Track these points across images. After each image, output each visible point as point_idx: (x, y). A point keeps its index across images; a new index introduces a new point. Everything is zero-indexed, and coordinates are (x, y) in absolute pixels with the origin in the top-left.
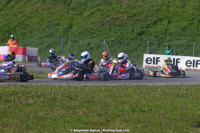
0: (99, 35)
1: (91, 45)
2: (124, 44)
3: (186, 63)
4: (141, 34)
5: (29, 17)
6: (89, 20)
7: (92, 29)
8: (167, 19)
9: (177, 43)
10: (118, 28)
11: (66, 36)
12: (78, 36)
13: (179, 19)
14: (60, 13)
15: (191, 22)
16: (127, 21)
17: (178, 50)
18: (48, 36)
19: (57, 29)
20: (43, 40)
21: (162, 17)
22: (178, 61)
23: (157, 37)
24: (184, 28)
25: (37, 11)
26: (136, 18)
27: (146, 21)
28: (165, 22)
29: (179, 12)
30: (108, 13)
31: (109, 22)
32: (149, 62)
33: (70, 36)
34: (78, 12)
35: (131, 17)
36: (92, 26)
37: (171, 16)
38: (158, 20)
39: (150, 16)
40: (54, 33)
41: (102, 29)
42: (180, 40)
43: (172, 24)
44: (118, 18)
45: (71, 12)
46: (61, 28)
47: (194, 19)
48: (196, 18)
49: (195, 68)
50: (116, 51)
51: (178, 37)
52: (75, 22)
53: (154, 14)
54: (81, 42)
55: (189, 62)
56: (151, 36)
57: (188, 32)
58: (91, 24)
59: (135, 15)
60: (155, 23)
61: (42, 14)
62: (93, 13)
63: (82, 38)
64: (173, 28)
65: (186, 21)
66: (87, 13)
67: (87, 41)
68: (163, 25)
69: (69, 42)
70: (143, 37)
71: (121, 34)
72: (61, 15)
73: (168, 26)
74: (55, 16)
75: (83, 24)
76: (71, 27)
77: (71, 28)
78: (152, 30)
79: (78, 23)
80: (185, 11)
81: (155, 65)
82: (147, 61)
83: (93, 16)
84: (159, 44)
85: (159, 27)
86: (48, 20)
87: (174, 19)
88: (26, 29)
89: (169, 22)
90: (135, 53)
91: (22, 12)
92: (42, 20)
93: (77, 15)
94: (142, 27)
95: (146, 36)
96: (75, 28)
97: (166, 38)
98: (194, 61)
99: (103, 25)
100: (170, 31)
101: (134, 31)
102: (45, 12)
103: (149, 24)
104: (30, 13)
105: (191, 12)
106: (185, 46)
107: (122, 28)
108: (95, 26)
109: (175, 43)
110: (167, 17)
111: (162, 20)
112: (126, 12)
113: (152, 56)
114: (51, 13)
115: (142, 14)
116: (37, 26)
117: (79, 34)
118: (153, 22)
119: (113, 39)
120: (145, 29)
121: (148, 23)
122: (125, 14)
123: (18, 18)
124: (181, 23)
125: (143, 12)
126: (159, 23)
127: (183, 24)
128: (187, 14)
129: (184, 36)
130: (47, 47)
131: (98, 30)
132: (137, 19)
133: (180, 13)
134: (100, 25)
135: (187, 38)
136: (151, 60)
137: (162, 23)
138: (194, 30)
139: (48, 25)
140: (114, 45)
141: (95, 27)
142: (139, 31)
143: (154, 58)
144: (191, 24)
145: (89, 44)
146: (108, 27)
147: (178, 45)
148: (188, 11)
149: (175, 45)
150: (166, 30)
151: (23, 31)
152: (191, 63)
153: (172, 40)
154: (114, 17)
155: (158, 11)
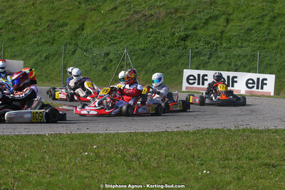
0: (122, 41)
1: (111, 56)
2: (158, 53)
3: (247, 83)
4: (185, 38)
5: (22, 14)
6: (109, 19)
7: (113, 32)
8: (224, 17)
9: (237, 51)
10: (151, 30)
11: (73, 42)
12: (92, 43)
13: (242, 15)
14: (67, 8)
15: (259, 20)
16: (166, 20)
17: (239, 63)
18: (47, 42)
19: (61, 32)
20: (40, 48)
21: (217, 13)
22: (235, 80)
23: (208, 43)
24: (250, 30)
25: (33, 4)
26: (179, 15)
27: (194, 19)
28: (221, 21)
29: (242, 7)
30: (138, 8)
31: (138, 21)
32: (191, 82)
33: (79, 42)
34: (93, 7)
35: (171, 13)
36: (112, 27)
37: (231, 12)
38: (210, 17)
39: (199, 12)
40: (56, 38)
41: (128, 32)
42: (242, 47)
43: (231, 24)
44: (152, 15)
45: (83, 6)
46: (67, 30)
47: (263, 16)
48: (266, 15)
49: (260, 90)
50: (146, 64)
51: (239, 44)
52: (88, 21)
53: (204, 8)
54: (96, 52)
55: (250, 81)
56: (199, 41)
57: (254, 36)
58: (112, 23)
59: (176, 10)
60: (206, 22)
61: (41, 10)
62: (115, 8)
63: (98, 46)
64: (233, 30)
65: (252, 19)
66: (107, 7)
67: (106, 49)
68: (218, 25)
69: (78, 51)
70: (188, 43)
71: (156, 38)
72: (68, 10)
73: (225, 27)
74: (60, 12)
75: (101, 23)
76: (82, 28)
77: (83, 30)
78: (200, 32)
79: (93, 22)
80: (251, 4)
81: (201, 86)
82: (188, 79)
83: (115, 12)
84: (211, 54)
85: (212, 29)
86: (49, 18)
87: (235, 15)
88: (16, 32)
89: (228, 21)
90: (174, 67)
91: (11, 6)
92: (40, 19)
93: (91, 10)
94: (186, 29)
95: (192, 41)
96: (88, 30)
97: (222, 44)
98: (258, 79)
99: (129, 26)
100: (228, 35)
101: (174, 34)
102: (45, 6)
103: (197, 25)
104: (23, 8)
105: (260, 5)
106: (248, 57)
107: (157, 29)
108: (117, 27)
109: (235, 52)
110: (224, 14)
111: (216, 17)
112: (164, 5)
113: (195, 73)
114: (53, 8)
115: (187, 9)
116: (33, 27)
117: (94, 39)
118: (203, 21)
119: (142, 47)
120: (191, 32)
121: (196, 21)
122: (162, 9)
123: (6, 15)
124: (244, 22)
125: (188, 5)
126: (212, 22)
127: (248, 23)
128: (253, 8)
129: (249, 41)
130: (46, 58)
131: (122, 32)
132: (181, 17)
133: (244, 7)
134: (125, 25)
135: (253, 44)
136: (195, 79)
137: (217, 22)
138: (264, 32)
139: (48, 26)
140: (144, 55)
141: (118, 29)
142: (182, 34)
143: (199, 75)
144: (260, 23)
145: (107, 54)
146: (136, 28)
147: (239, 56)
148: (255, 4)
149: (234, 55)
150: (222, 32)
151: (12, 35)
152: (254, 83)
153: (230, 48)
154: (147, 13)
155: (211, 5)
